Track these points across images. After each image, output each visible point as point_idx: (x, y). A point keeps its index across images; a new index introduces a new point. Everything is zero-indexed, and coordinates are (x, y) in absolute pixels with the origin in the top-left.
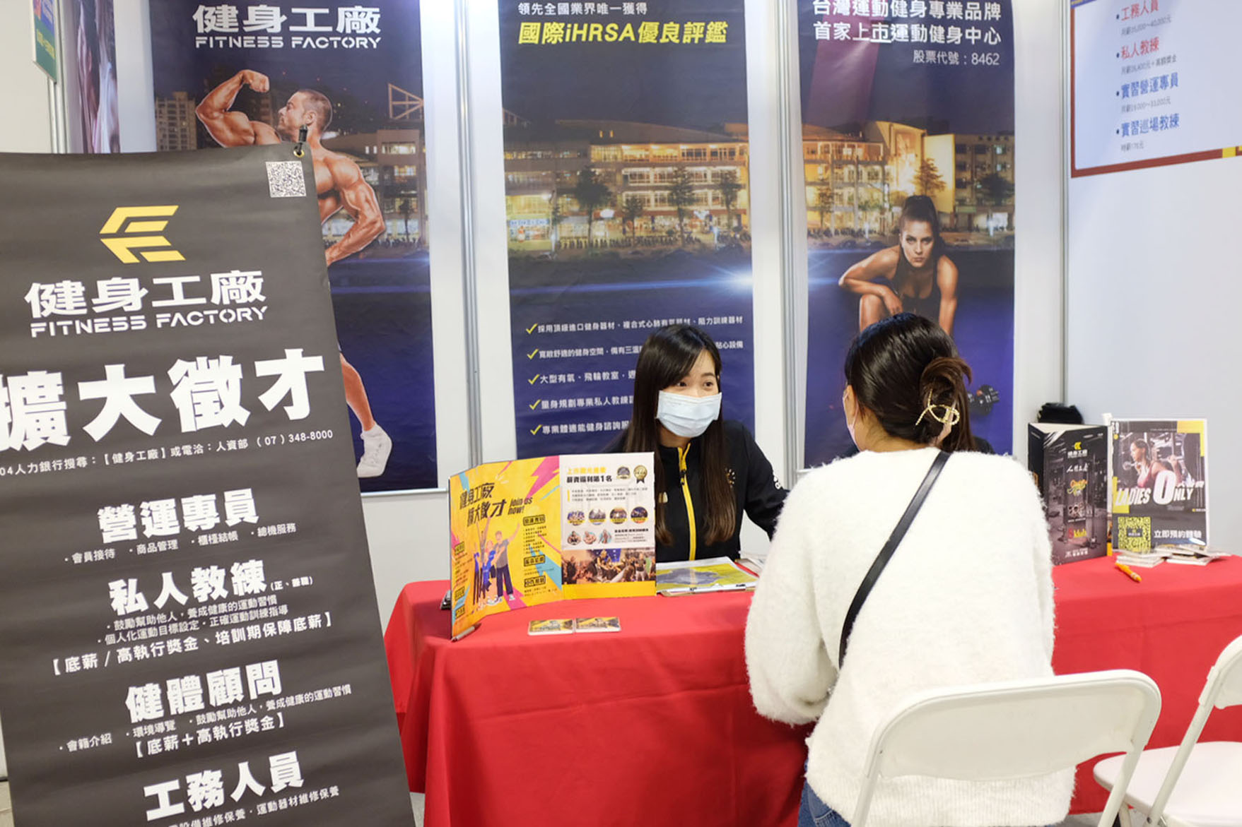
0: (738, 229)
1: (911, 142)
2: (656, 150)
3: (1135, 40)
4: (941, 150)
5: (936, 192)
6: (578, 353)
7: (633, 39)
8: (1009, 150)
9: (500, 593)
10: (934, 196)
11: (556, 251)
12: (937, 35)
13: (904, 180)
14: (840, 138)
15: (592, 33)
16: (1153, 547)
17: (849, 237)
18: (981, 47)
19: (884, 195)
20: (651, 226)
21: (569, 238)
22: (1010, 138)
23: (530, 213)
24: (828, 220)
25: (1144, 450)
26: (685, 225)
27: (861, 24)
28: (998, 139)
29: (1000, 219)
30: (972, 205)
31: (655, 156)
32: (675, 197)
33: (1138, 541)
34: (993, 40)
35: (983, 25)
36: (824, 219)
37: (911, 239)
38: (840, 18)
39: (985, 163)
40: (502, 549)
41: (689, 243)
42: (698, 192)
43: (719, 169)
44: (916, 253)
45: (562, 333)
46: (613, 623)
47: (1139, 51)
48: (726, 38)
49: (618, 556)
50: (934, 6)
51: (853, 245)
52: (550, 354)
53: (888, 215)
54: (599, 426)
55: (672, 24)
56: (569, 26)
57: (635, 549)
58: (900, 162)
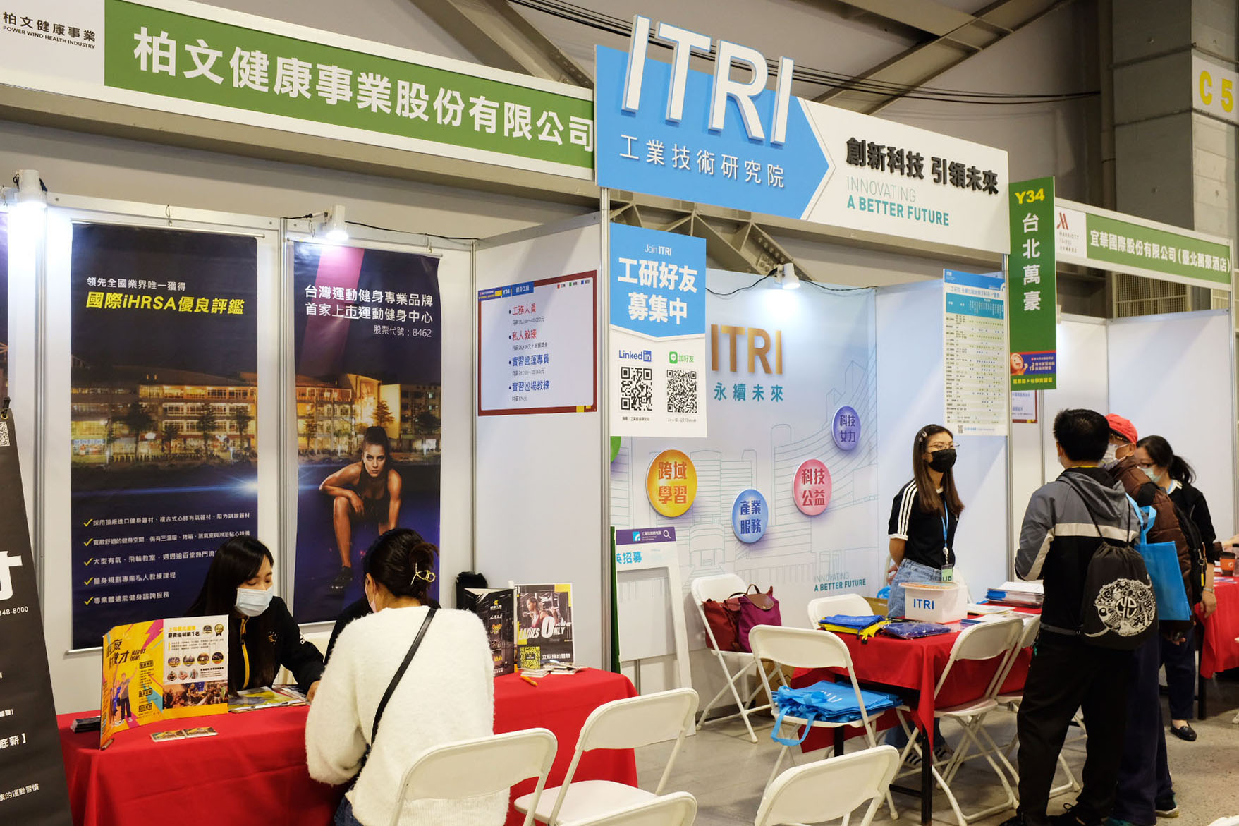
0: (248, 449)
1: (371, 389)
2: (189, 390)
3: (520, 329)
4: (391, 395)
5: (388, 424)
6: (125, 541)
7: (174, 308)
8: (437, 395)
9: (123, 717)
10: (386, 427)
11: (109, 464)
12: (390, 314)
13: (366, 414)
14: (322, 385)
15: (144, 302)
16: (542, 665)
17: (327, 456)
18: (419, 324)
19: (352, 426)
20: (183, 446)
21: (120, 454)
22: (438, 387)
23: (90, 434)
24: (313, 444)
25: (535, 604)
26: (209, 445)
27: (338, 306)
28: (430, 388)
29: (431, 444)
30: (412, 434)
31: (188, 395)
32: (202, 425)
33: (533, 662)
34: (427, 321)
35: (421, 310)
36: (310, 443)
37: (370, 457)
38: (324, 300)
39: (421, 404)
40: (125, 686)
41: (211, 458)
42: (219, 421)
43: (234, 405)
44: (374, 467)
45: (112, 526)
46: (210, 730)
47: (524, 337)
48: (243, 311)
49: (203, 687)
50: (388, 295)
51: (330, 461)
52: (102, 542)
53: (354, 440)
54: (139, 597)
55: (203, 299)
56: (126, 296)
57: (214, 682)
58: (363, 402)
